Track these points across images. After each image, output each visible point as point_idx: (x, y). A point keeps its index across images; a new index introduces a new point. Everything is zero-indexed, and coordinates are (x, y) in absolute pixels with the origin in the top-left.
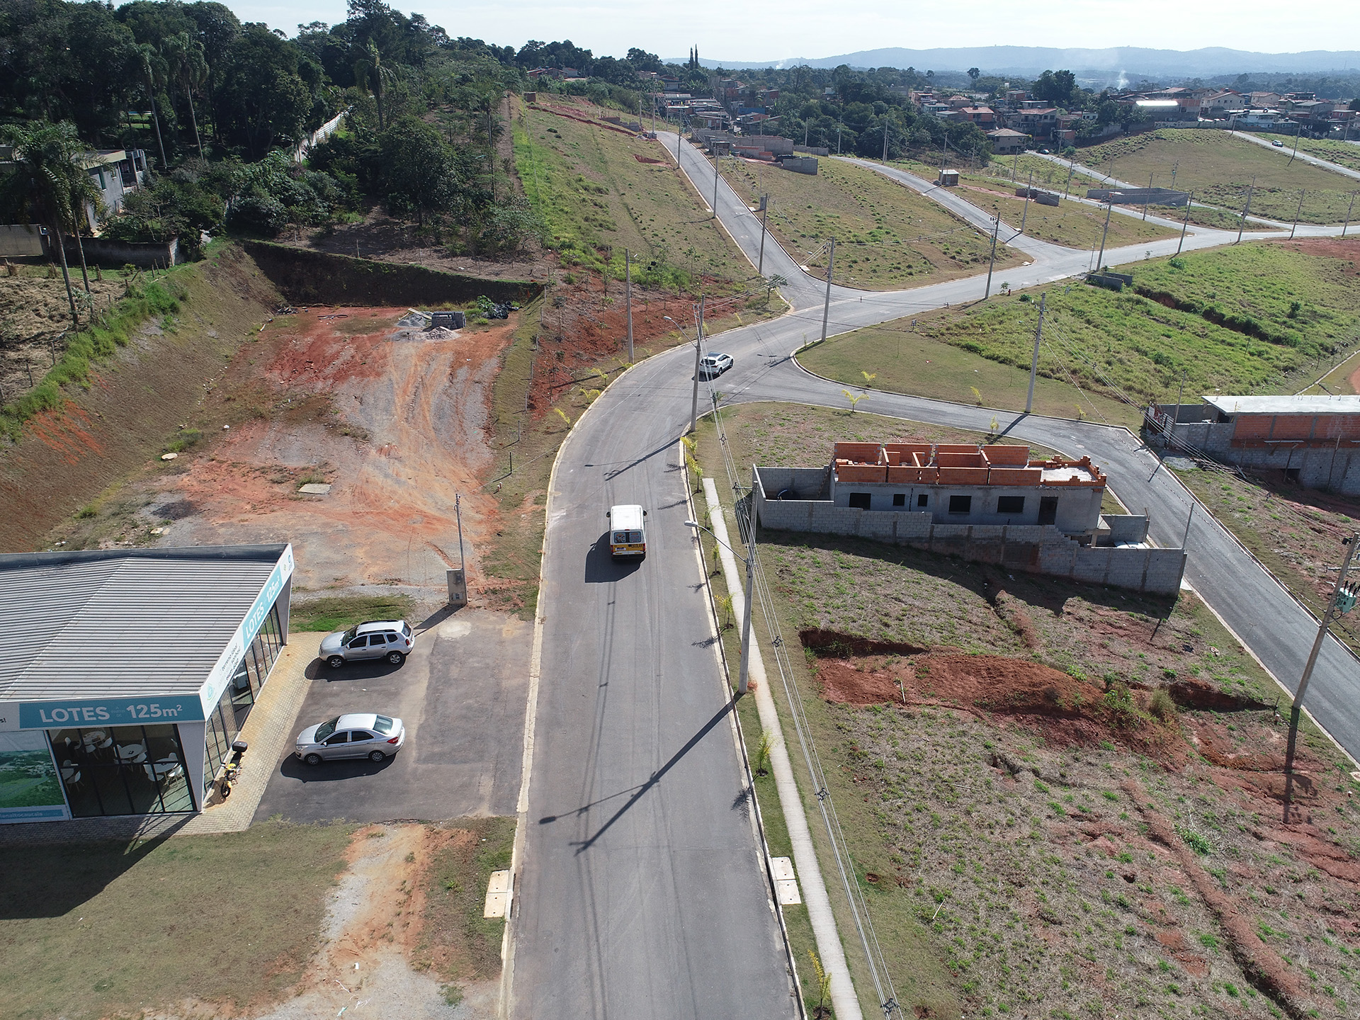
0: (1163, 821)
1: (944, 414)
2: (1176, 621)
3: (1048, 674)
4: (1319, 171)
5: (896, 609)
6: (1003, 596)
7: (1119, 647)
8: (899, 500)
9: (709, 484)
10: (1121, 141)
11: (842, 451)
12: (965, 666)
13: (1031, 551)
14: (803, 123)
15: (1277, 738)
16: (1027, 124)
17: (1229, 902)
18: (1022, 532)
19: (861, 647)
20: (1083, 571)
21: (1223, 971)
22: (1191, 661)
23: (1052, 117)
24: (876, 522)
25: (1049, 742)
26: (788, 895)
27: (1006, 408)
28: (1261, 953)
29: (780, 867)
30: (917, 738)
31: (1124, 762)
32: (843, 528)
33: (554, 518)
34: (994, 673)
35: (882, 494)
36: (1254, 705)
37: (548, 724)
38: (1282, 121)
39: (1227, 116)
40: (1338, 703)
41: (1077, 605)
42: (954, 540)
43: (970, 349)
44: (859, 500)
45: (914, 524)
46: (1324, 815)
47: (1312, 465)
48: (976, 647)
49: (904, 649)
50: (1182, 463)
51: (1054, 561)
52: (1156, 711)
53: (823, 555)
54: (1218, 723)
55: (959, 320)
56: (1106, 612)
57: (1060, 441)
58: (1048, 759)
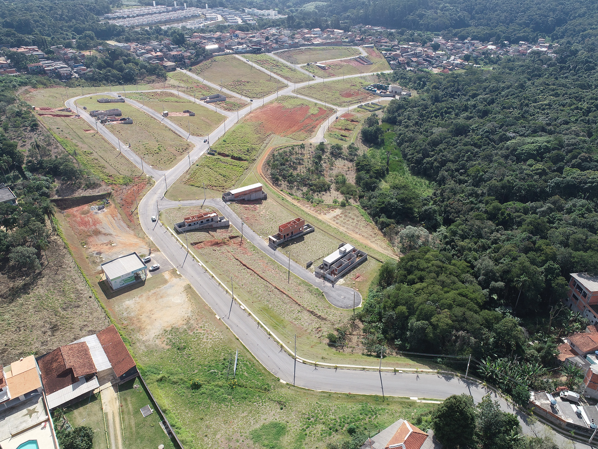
0: (229, 251)
1: (193, 203)
2: (230, 229)
3: (216, 240)
4: (259, 72)
5: (199, 238)
6: (210, 232)
7: (224, 234)
8: (194, 224)
9: (168, 227)
10: (205, 62)
11: (185, 219)
12: (208, 242)
13: (212, 225)
14: (101, 72)
15: (240, 239)
16: (175, 58)
17: (234, 255)
18: (210, 224)
19: (197, 243)
20: (218, 226)
21: (235, 260)
22: (231, 233)
23: (182, 55)
24: (192, 227)
25: (218, 247)
26: (201, 265)
27: (202, 199)
28: (237, 258)
29: (199, 263)
30: (206, 250)
31: (225, 246)
32: (189, 229)
33: (151, 239)
34: (211, 242)
35: (192, 224)
36: (238, 236)
37: (171, 260)
38: (248, 49)
39: (232, 49)
40: (246, 233)
41: (218, 230)
42: (202, 227)
43: (192, 185)
44: (190, 225)
45: (197, 226)
46: (244, 246)
47: (246, 197)
48: (209, 239)
49: (202, 242)
50: (229, 203)
51: (215, 225)
52: (228, 241)
53: (188, 233)
54: (234, 239)
55: (188, 177)
56: (222, 230)
57: (211, 204)
58: (218, 248)
